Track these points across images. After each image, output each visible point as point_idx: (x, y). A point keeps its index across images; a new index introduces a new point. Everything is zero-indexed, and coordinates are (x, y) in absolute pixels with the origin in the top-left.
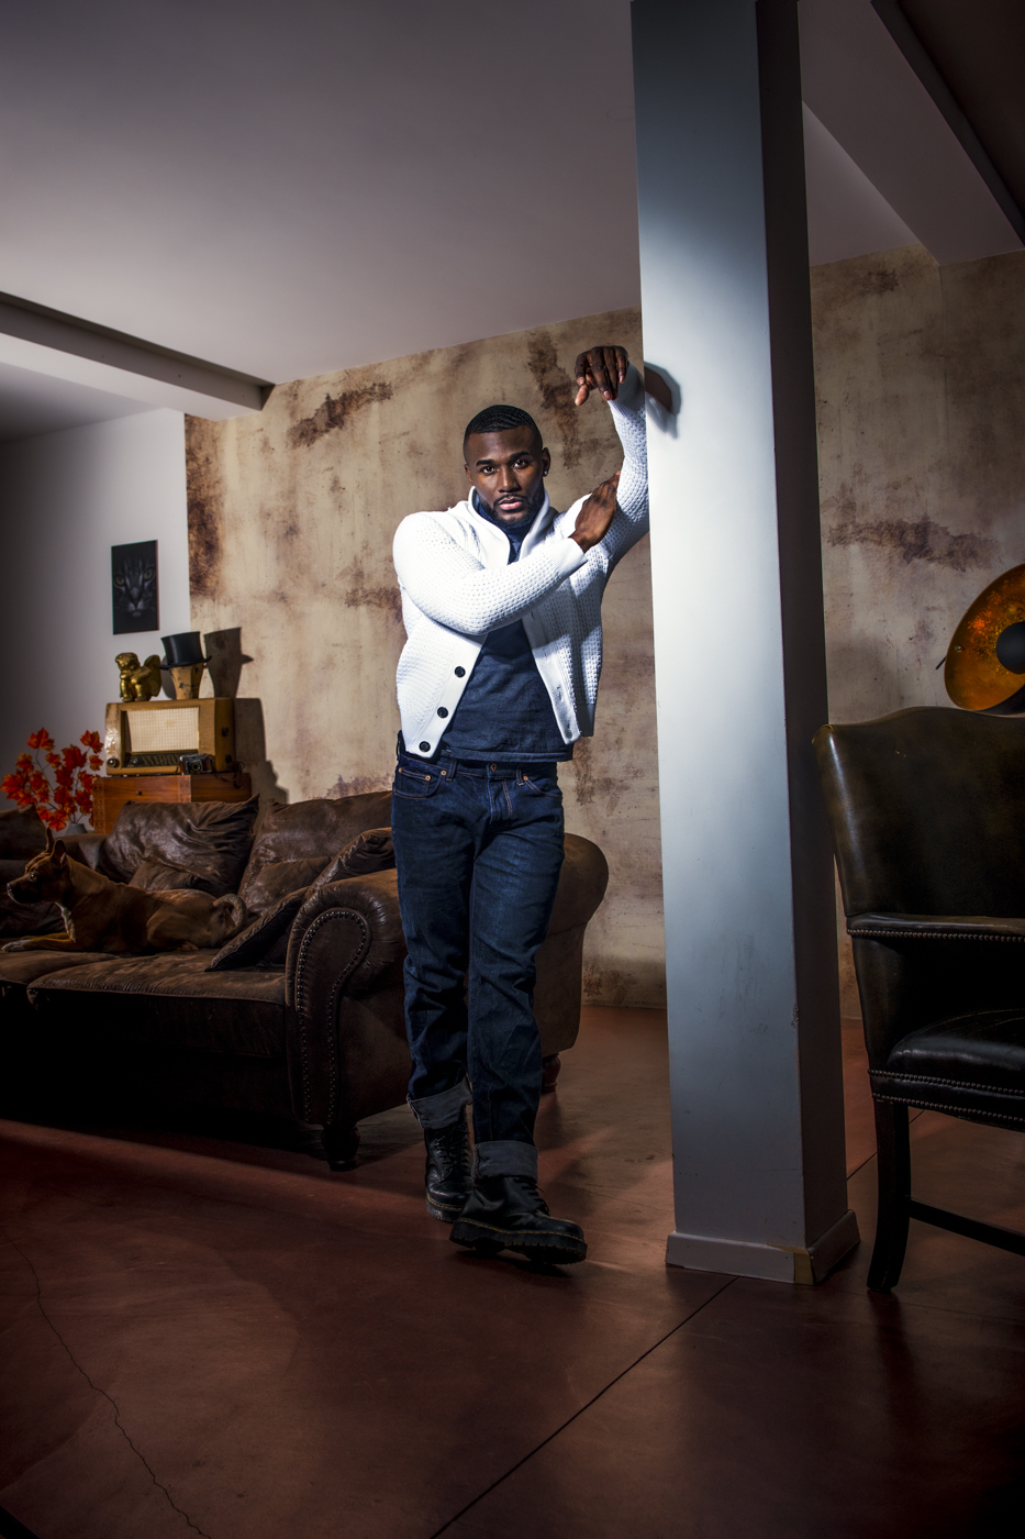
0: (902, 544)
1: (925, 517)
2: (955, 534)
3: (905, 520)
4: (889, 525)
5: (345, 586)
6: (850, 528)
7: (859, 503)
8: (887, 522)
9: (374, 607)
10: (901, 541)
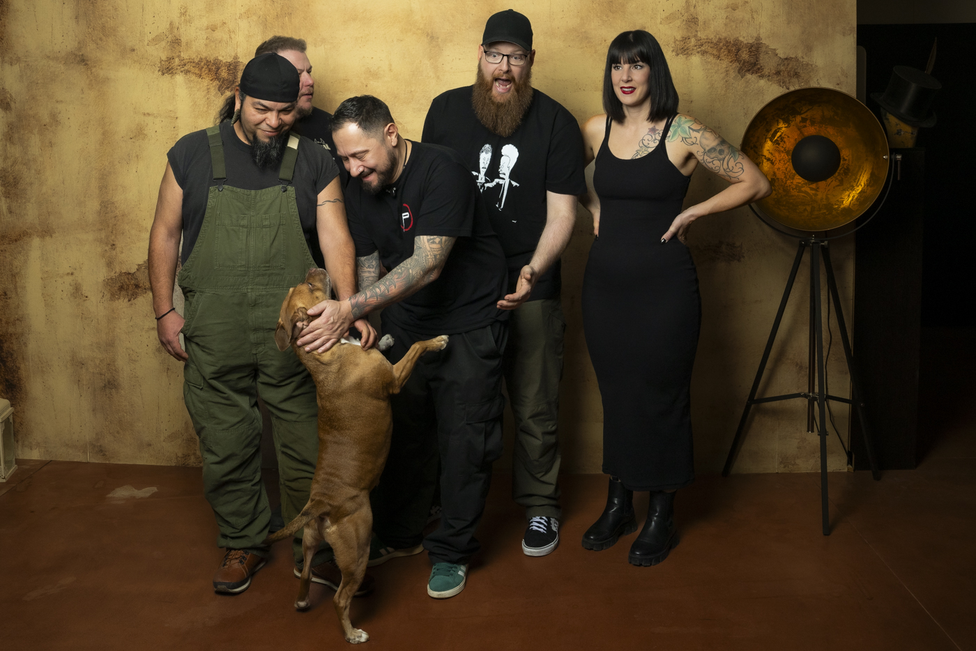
0: (738, 60)
1: (758, 38)
2: (782, 56)
3: (741, 39)
4: (727, 42)
5: (159, 53)
6: (693, 40)
7: (701, 19)
8: (725, 38)
9: (193, 77)
10: (737, 59)
